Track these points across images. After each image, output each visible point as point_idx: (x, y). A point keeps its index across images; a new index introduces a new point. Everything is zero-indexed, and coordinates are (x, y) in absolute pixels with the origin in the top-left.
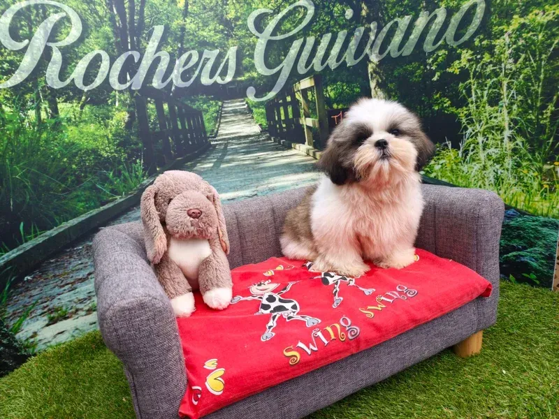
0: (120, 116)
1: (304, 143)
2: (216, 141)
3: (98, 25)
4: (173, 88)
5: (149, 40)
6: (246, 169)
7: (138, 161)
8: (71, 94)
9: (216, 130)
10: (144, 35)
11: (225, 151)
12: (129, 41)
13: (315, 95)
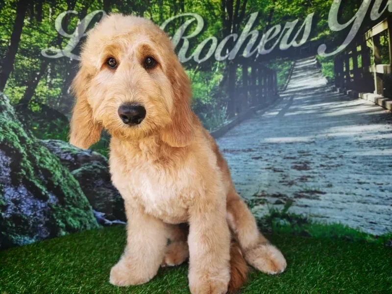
0: (218, 77)
1: (372, 92)
2: (285, 93)
3: (214, 21)
4: (257, 56)
5: (246, 24)
6: (308, 118)
7: (224, 108)
8: (191, 65)
9: (286, 85)
10: (243, 22)
11: (291, 102)
12: (232, 27)
13: (388, 39)
